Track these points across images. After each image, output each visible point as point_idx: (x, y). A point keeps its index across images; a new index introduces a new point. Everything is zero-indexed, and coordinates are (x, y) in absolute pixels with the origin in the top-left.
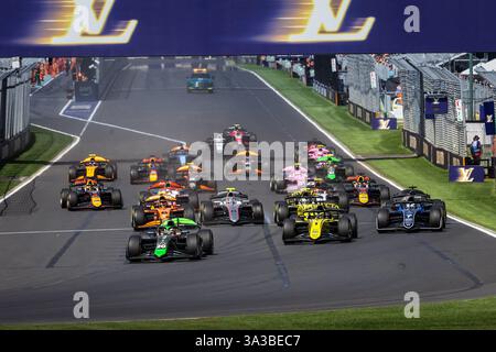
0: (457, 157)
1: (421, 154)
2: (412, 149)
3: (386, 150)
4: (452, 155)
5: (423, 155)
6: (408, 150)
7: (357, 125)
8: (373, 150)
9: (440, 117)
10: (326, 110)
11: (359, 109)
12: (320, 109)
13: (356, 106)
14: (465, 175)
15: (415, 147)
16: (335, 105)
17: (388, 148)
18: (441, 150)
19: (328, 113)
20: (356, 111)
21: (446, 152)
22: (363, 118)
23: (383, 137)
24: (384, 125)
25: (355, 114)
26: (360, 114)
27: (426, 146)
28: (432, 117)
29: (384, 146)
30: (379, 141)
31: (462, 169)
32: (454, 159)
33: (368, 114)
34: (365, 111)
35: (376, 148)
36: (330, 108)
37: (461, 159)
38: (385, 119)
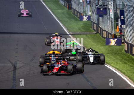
0: (111, 34)
1: (98, 32)
2: (94, 30)
3: (83, 30)
4: (109, 33)
5: (98, 33)
6: (93, 30)
7: (74, 18)
8: (78, 30)
9: (105, 16)
10: (63, 11)
11: (76, 11)
12: (60, 11)
13: (75, 10)
14: (113, 42)
15: (96, 29)
16: (67, 9)
17: (84, 29)
18: (105, 31)
19: (63, 13)
20: (74, 12)
21: (107, 32)
22: (77, 15)
23: (84, 24)
24: (85, 19)
25: (74, 13)
26: (76, 14)
27: (99, 29)
28: (102, 16)
29: (83, 28)
30: (82, 26)
31: (112, 40)
32: (110, 35)
33: (79, 14)
34: (78, 12)
35: (79, 29)
36: (65, 10)
37: (112, 35)
38: (86, 16)
